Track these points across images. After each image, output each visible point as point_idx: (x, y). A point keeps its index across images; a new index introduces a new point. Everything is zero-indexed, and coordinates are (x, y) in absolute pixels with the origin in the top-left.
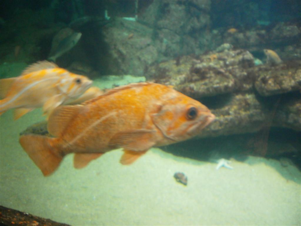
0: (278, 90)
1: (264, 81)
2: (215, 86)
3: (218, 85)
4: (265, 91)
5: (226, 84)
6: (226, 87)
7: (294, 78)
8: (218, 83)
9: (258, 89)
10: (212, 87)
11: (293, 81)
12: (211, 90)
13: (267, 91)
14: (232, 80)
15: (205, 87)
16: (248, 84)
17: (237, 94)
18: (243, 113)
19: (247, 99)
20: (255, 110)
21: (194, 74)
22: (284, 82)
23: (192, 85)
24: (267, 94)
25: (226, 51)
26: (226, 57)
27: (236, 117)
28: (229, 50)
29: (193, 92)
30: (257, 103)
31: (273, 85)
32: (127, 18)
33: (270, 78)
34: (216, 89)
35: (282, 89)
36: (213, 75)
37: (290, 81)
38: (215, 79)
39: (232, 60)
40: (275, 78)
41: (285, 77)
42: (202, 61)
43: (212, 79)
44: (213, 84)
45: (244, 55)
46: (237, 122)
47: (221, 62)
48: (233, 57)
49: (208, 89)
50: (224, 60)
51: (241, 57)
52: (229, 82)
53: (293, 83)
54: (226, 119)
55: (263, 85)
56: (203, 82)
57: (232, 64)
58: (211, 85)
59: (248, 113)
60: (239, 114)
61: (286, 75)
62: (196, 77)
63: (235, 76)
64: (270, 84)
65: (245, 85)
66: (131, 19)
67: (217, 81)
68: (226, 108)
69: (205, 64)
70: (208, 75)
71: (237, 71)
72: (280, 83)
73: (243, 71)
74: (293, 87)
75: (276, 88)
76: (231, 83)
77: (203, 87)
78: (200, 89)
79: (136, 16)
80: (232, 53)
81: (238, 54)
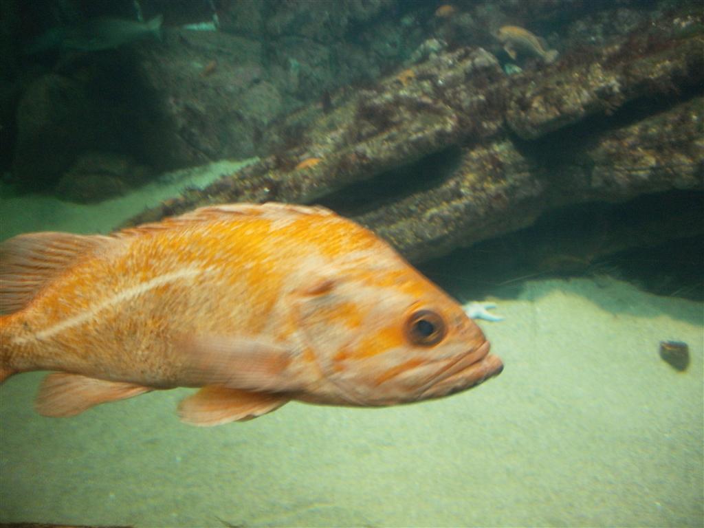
0: (558, 119)
1: (524, 105)
2: (414, 137)
3: (420, 135)
4: (529, 128)
5: (438, 127)
6: (441, 135)
7: (586, 86)
8: (419, 130)
9: (513, 126)
10: (407, 142)
11: (585, 93)
12: (406, 149)
13: (534, 126)
14: (451, 117)
15: (392, 145)
16: (491, 119)
17: (472, 149)
18: (492, 187)
19: (496, 153)
20: (517, 176)
21: (363, 122)
22: (565, 97)
23: (361, 147)
24: (535, 133)
25: (433, 56)
26: (435, 71)
27: (476, 198)
28: (438, 53)
29: (365, 162)
30: (520, 158)
31: (542, 109)
32: (195, 27)
33: (534, 96)
34: (416, 144)
35: (565, 116)
36: (407, 115)
37: (579, 92)
38: (411, 122)
39: (450, 73)
40: (545, 93)
41: (567, 87)
42: (381, 90)
43: (405, 125)
44: (410, 135)
45: (473, 59)
46: (481, 211)
47: (426, 85)
48: (451, 67)
49: (399, 148)
50: (432, 78)
51: (468, 64)
52: (445, 123)
53: (585, 96)
54: (456, 209)
55: (523, 114)
56: (385, 136)
57: (452, 83)
58: (404, 137)
59: (504, 183)
60: (483, 190)
61: (568, 82)
62: (368, 128)
63: (458, 108)
64: (536, 109)
65: (485, 125)
66: (204, 26)
67: (418, 124)
68: (452, 183)
69: (388, 96)
70: (396, 118)
71: (463, 95)
72: (559, 103)
73: (477, 94)
74: (586, 106)
75: (551, 116)
76: (450, 125)
77: (385, 147)
78: (380, 151)
79: (216, 17)
80: (447, 58)
81: (461, 59)
